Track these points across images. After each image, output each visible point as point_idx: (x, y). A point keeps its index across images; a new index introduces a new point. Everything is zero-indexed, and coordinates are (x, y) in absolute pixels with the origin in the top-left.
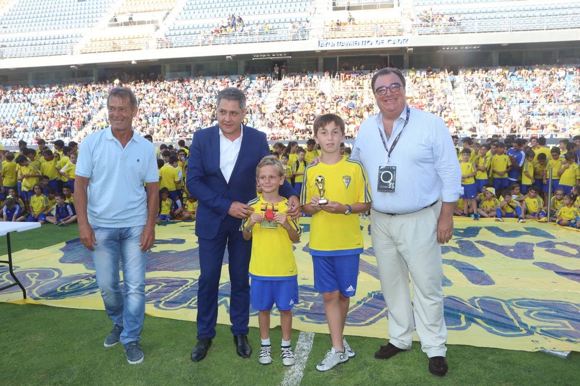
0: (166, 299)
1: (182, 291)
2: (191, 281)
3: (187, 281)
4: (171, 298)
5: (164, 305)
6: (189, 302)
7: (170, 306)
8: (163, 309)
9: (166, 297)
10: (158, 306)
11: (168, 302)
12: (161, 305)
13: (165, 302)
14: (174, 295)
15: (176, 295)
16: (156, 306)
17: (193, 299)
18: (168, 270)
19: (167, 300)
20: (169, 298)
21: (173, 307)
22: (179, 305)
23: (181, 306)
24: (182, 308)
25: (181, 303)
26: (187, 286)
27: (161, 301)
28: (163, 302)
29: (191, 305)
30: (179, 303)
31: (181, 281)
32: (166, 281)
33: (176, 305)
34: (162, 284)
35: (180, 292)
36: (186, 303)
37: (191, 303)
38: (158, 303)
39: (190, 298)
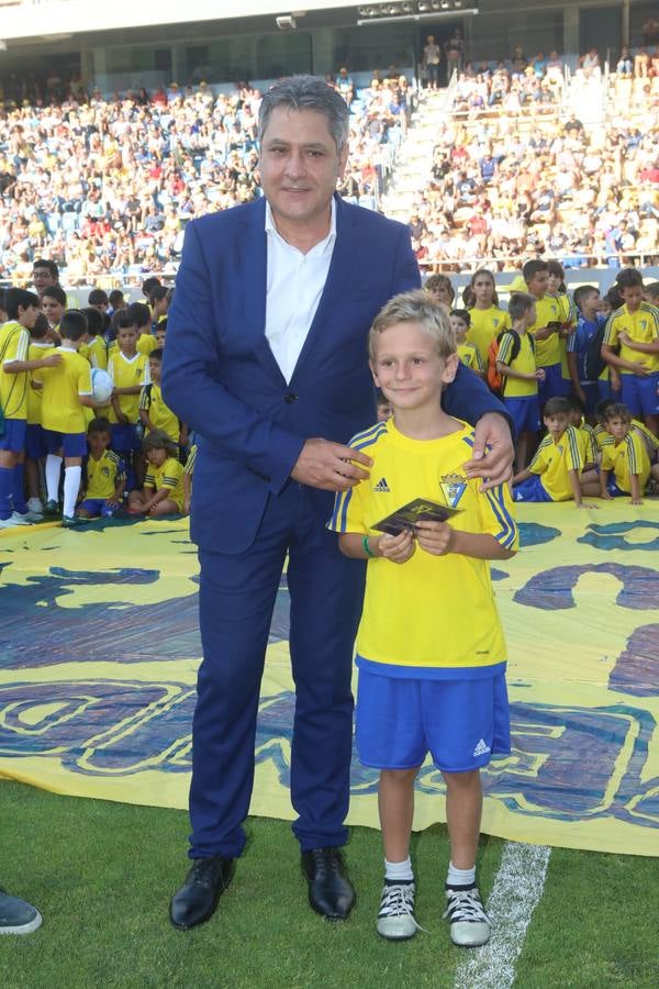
0: (99, 742)
1: (146, 720)
2: (176, 690)
3: (163, 692)
4: (113, 740)
5: (91, 760)
6: (168, 751)
7: (110, 765)
8: (90, 773)
9: (98, 737)
10: (75, 764)
11: (106, 752)
12: (82, 762)
13: (96, 751)
14: (122, 730)
15: (130, 731)
16: (69, 763)
17: (179, 742)
18: (105, 659)
19: (102, 747)
20: (107, 739)
21: (119, 766)
22: (138, 762)
23: (143, 764)
24: (144, 769)
25: (142, 755)
26: (162, 705)
27: (84, 750)
28: (90, 752)
29: (171, 761)
30: (135, 754)
31: (143, 691)
32: (100, 688)
33: (127, 760)
34: (87, 701)
35: (141, 722)
36: (157, 753)
37: (173, 756)
38: (75, 756)
39: (171, 739)
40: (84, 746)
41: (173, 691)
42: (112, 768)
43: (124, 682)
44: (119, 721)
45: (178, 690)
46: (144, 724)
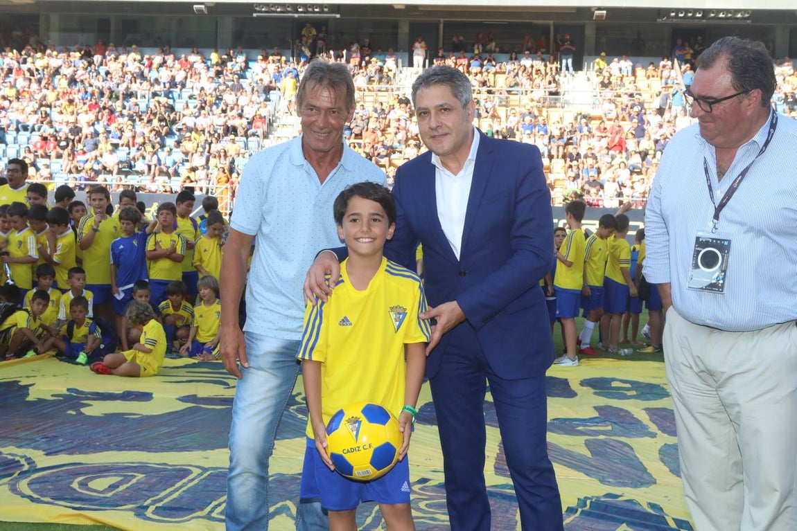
0: (156, 502)
1: (184, 489)
3: (188, 472)
4: (165, 501)
5: (153, 513)
6: (209, 509)
7: (170, 516)
8: (158, 521)
9: (154, 499)
10: (145, 515)
11: (164, 508)
12: (149, 513)
13: (157, 507)
14: (170, 495)
15: (175, 495)
16: (140, 515)
17: (214, 503)
18: (137, 450)
19: (159, 505)
20: (160, 500)
21: (182, 517)
22: (189, 514)
23: (194, 515)
24: (193, 518)
25: (192, 510)
26: (193, 480)
27: (147, 506)
28: (152, 508)
29: (214, 515)
30: (187, 509)
31: (174, 470)
32: (142, 468)
33: (181, 513)
34: (135, 477)
35: (181, 490)
36: (202, 509)
37: (213, 511)
38: (142, 510)
39: (209, 501)
40: (146, 504)
41: (196, 471)
42: (172, 518)
43: (158, 464)
44: (165, 490)
45: (200, 471)
46: (184, 491)
